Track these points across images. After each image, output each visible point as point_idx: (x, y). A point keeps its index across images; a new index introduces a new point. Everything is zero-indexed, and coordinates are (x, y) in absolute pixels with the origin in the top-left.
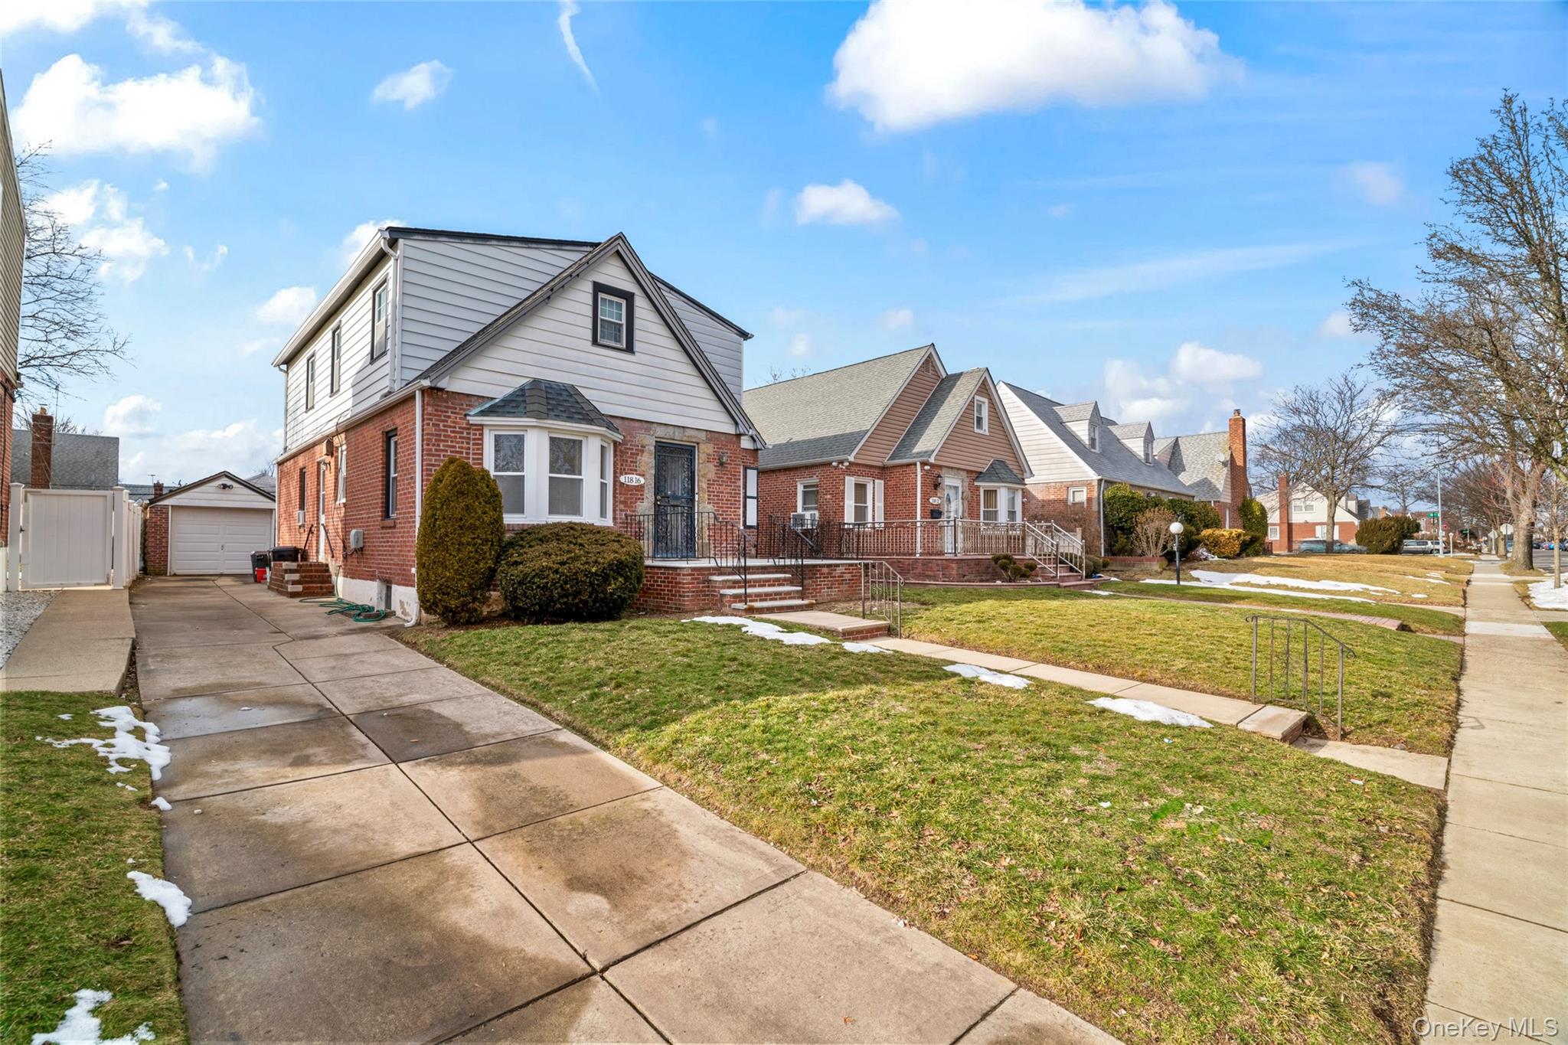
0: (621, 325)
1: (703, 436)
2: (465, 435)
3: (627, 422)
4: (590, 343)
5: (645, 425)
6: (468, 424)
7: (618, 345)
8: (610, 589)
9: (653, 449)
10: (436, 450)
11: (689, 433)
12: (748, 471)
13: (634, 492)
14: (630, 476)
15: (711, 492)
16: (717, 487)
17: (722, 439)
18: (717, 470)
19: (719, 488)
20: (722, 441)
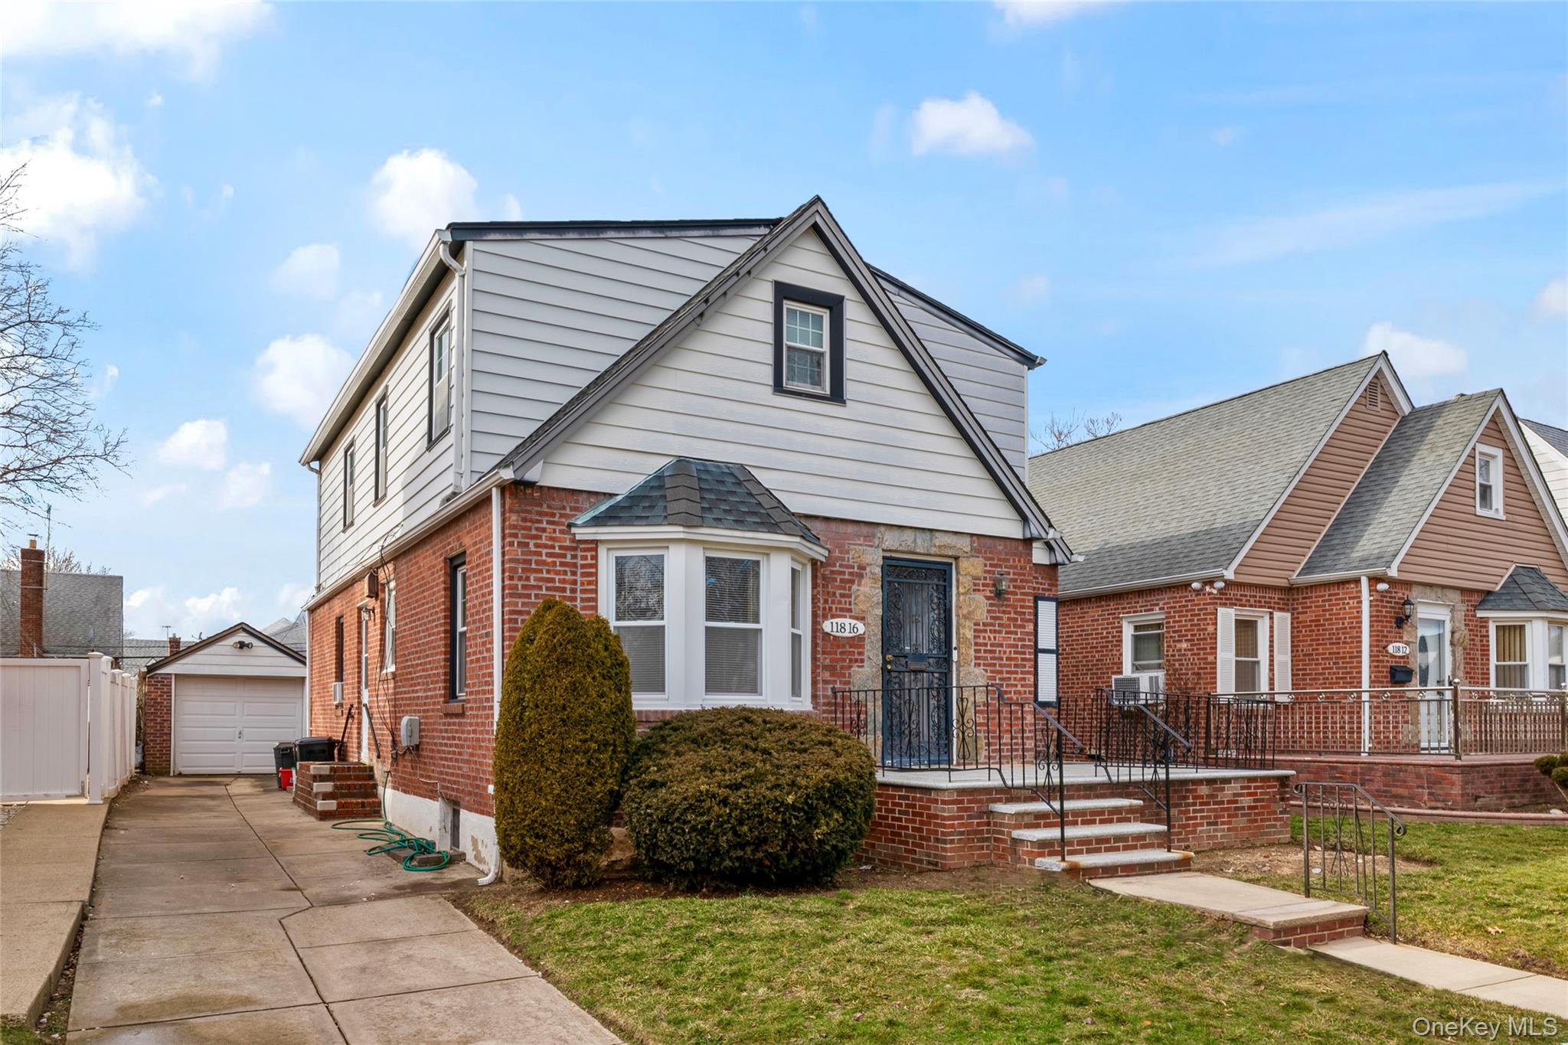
0: (822, 354)
1: (965, 544)
2: (568, 559)
3: (833, 526)
4: (770, 390)
5: (865, 530)
6: (573, 540)
7: (817, 391)
8: (817, 834)
9: (878, 570)
10: (524, 587)
11: (941, 540)
12: (1040, 603)
13: (848, 649)
14: (840, 621)
15: (981, 645)
16: (992, 636)
17: (1000, 548)
18: (991, 605)
19: (995, 638)
20: (1000, 553)
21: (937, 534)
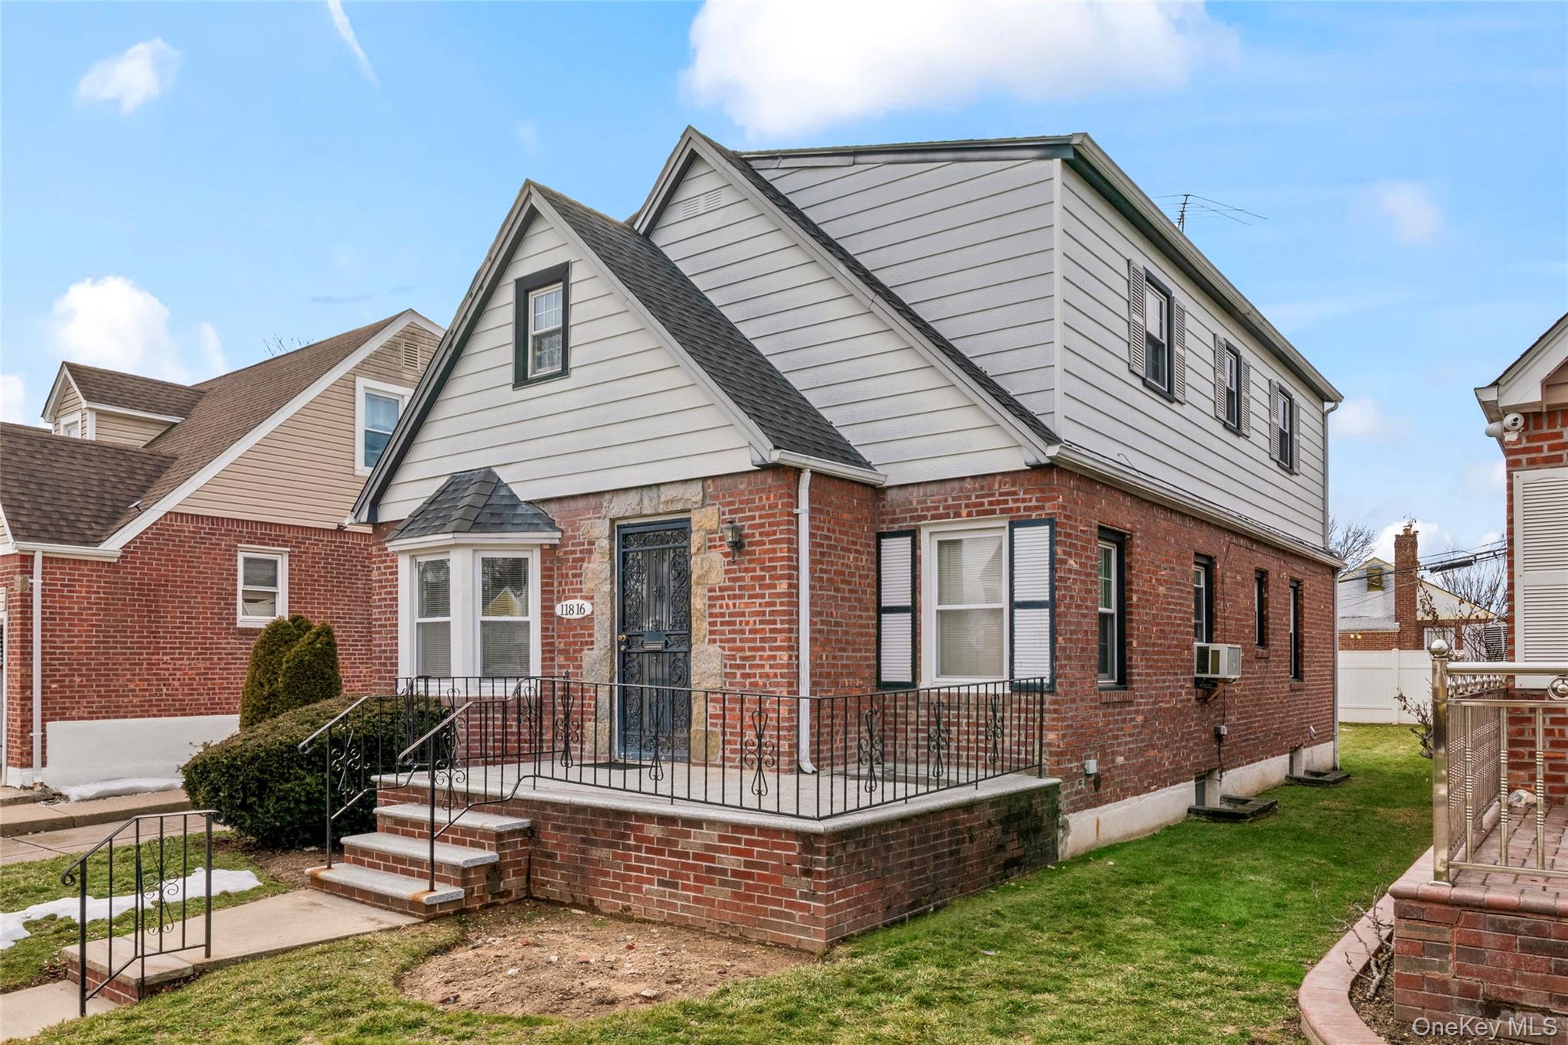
4: (511, 387)
7: (554, 370)
9: (605, 543)
11: (666, 494)
13: (579, 631)
14: (569, 602)
15: (716, 615)
16: (731, 603)
17: (742, 487)
18: (729, 563)
19: (734, 605)
20: (742, 493)
21: (662, 488)
